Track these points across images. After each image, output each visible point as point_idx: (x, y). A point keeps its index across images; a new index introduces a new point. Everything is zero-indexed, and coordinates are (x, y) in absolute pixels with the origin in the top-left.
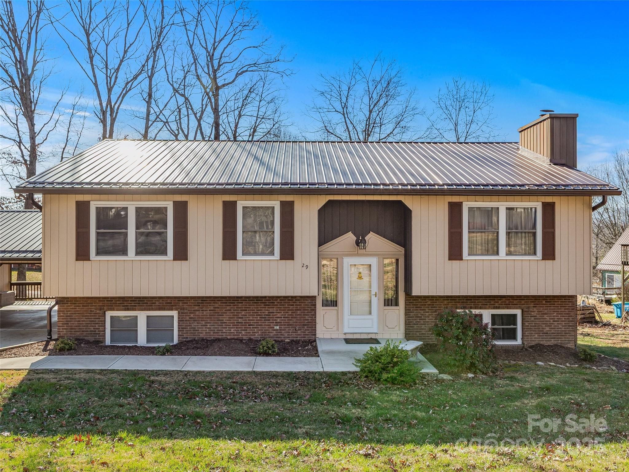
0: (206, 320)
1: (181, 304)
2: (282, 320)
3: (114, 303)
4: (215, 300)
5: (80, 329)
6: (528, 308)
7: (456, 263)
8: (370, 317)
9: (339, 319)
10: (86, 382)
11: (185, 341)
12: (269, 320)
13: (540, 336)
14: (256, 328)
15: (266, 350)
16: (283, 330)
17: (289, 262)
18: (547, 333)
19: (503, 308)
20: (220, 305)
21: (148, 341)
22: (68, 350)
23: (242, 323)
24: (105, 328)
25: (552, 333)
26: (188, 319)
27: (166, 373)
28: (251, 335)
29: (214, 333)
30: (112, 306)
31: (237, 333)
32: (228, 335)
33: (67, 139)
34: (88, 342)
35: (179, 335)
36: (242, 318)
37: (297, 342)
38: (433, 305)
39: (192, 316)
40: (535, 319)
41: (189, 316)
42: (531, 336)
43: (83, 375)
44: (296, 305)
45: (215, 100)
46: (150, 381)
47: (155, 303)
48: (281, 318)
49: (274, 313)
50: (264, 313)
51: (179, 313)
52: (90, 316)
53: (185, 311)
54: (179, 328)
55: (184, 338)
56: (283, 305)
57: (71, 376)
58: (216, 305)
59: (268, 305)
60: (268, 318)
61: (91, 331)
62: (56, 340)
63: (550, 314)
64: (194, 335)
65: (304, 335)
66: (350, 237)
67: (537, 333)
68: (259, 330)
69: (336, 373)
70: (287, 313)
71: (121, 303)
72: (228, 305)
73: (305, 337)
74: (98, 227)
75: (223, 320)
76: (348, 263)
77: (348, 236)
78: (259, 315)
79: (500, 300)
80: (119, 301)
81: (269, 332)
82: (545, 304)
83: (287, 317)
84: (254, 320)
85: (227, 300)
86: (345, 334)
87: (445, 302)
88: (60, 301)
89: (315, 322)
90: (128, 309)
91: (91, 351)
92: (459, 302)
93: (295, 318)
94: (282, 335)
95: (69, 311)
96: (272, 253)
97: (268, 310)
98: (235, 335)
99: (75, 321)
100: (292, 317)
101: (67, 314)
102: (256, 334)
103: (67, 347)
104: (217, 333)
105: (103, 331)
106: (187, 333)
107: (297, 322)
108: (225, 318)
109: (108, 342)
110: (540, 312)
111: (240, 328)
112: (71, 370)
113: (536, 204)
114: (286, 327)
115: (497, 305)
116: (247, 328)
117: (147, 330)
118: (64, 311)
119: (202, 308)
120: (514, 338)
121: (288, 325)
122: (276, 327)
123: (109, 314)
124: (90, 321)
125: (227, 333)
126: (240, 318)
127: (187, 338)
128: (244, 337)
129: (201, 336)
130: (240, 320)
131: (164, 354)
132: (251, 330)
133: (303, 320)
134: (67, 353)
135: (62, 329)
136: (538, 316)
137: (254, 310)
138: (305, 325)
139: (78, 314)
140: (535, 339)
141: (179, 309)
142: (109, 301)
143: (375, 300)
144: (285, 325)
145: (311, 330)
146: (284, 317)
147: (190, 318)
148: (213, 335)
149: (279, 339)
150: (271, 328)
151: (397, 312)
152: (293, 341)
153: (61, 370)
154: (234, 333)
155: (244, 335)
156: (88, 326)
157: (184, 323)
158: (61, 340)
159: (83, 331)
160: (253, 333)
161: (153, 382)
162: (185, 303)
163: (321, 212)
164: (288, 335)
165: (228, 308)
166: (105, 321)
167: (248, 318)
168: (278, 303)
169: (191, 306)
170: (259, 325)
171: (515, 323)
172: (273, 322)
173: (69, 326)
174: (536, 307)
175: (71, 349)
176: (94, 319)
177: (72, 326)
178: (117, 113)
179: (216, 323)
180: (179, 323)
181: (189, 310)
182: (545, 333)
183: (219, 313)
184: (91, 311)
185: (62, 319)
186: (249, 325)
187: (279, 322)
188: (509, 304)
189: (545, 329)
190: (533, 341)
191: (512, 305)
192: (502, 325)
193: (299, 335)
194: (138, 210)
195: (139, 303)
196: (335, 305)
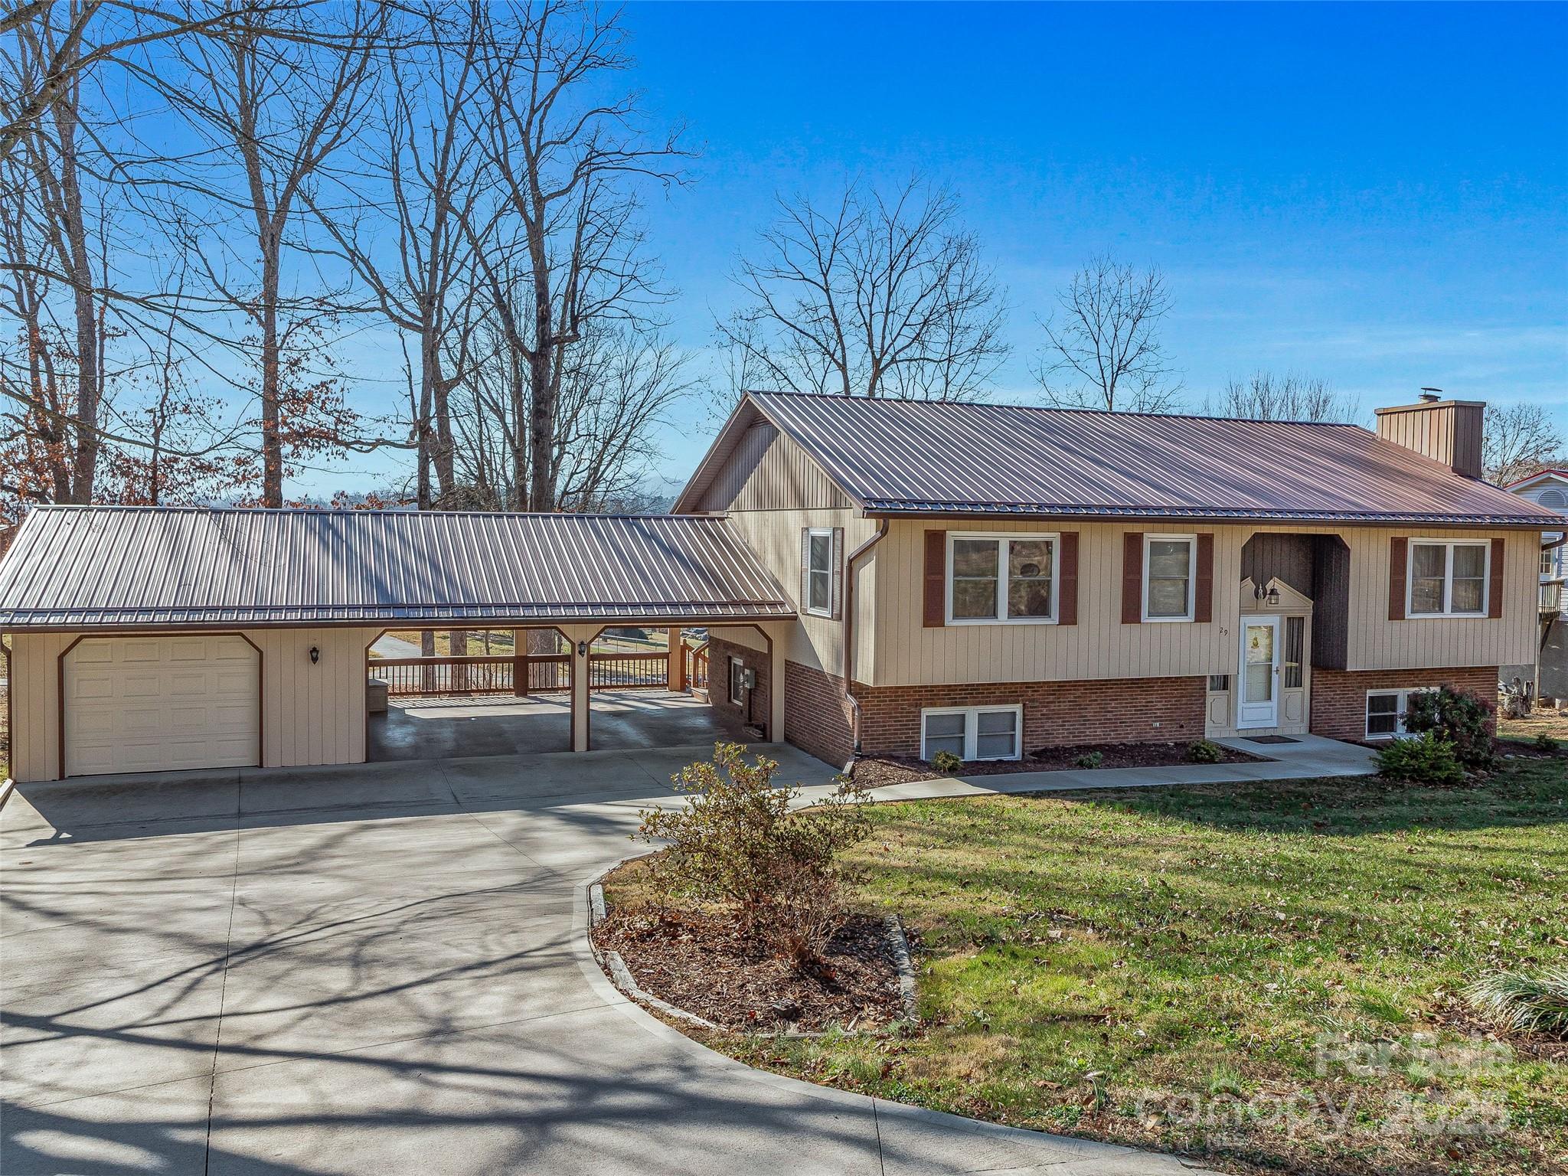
0: (1064, 718)
1: (1030, 693)
2: (1164, 713)
3: (936, 695)
4: (1075, 685)
5: (886, 738)
6: (1449, 684)
7: (1396, 624)
8: (1269, 703)
9: (1232, 709)
11: (1031, 753)
12: (1147, 714)
14: (1129, 726)
16: (1165, 728)
17: (1202, 625)
19: (1422, 686)
20: (1083, 693)
21: (979, 754)
23: (1111, 719)
24: (919, 736)
26: (1037, 716)
28: (1123, 738)
29: (1073, 737)
30: (933, 699)
31: (1104, 735)
32: (1092, 740)
35: (1022, 744)
36: (1112, 712)
39: (1045, 711)
41: (1039, 711)
44: (1181, 689)
47: (995, 693)
48: (1162, 709)
49: (1153, 702)
50: (1140, 703)
51: (1024, 708)
52: (902, 717)
53: (1037, 704)
54: (1023, 732)
55: (1030, 748)
56: (1165, 690)
58: (1078, 693)
59: (1145, 690)
60: (1146, 710)
61: (901, 742)
64: (1046, 742)
65: (1189, 734)
66: (1248, 585)
68: (1133, 730)
70: (1170, 701)
71: (947, 695)
72: (1092, 693)
73: (1191, 738)
74: (956, 573)
75: (1086, 716)
76: (1245, 624)
77: (1245, 584)
78: (1134, 707)
80: (943, 691)
81: (1146, 733)
83: (1169, 709)
84: (1127, 715)
85: (1093, 686)
86: (1238, 730)
88: (856, 693)
89: (1204, 715)
90: (955, 704)
93: (1180, 708)
94: (1163, 736)
95: (870, 710)
96: (1185, 613)
97: (1145, 699)
98: (1102, 739)
99: (877, 726)
100: (1175, 708)
101: (867, 714)
102: (1130, 736)
104: (1078, 736)
105: (918, 741)
107: (1182, 716)
108: (1089, 714)
111: (1108, 727)
114: (1168, 724)
116: (1118, 727)
117: (980, 737)
118: (862, 711)
119: (1059, 698)
121: (1170, 720)
122: (1155, 725)
123: (929, 712)
124: (901, 725)
125: (1091, 736)
126: (1109, 712)
127: (1034, 747)
128: (1114, 742)
129: (1056, 742)
130: (1109, 716)
132: (1123, 730)
133: (1191, 711)
137: (1129, 700)
138: (1192, 719)
139: (883, 714)
141: (1023, 701)
142: (928, 691)
143: (1275, 679)
144: (1166, 720)
145: (1199, 726)
146: (1165, 709)
147: (1040, 716)
148: (1072, 741)
149: (1160, 742)
150: (1149, 725)
151: (1300, 695)
152: (1176, 744)
154: (1100, 735)
155: (1113, 738)
156: (897, 734)
157: (1031, 723)
159: (889, 742)
160: (1125, 734)
162: (1036, 691)
163: (1245, 548)
164: (1170, 735)
165: (1094, 697)
166: (919, 723)
167: (1119, 711)
168: (1160, 688)
169: (1043, 695)
170: (1134, 722)
172: (1152, 717)
173: (869, 735)
174: (1458, 682)
176: (907, 721)
177: (873, 735)
179: (1077, 721)
180: (1023, 725)
181: (1039, 703)
183: (1081, 705)
184: (902, 707)
186: (1120, 723)
187: (1159, 717)
188: (1430, 680)
193: (1184, 735)
194: (1016, 545)
195: (970, 693)
196: (1225, 687)
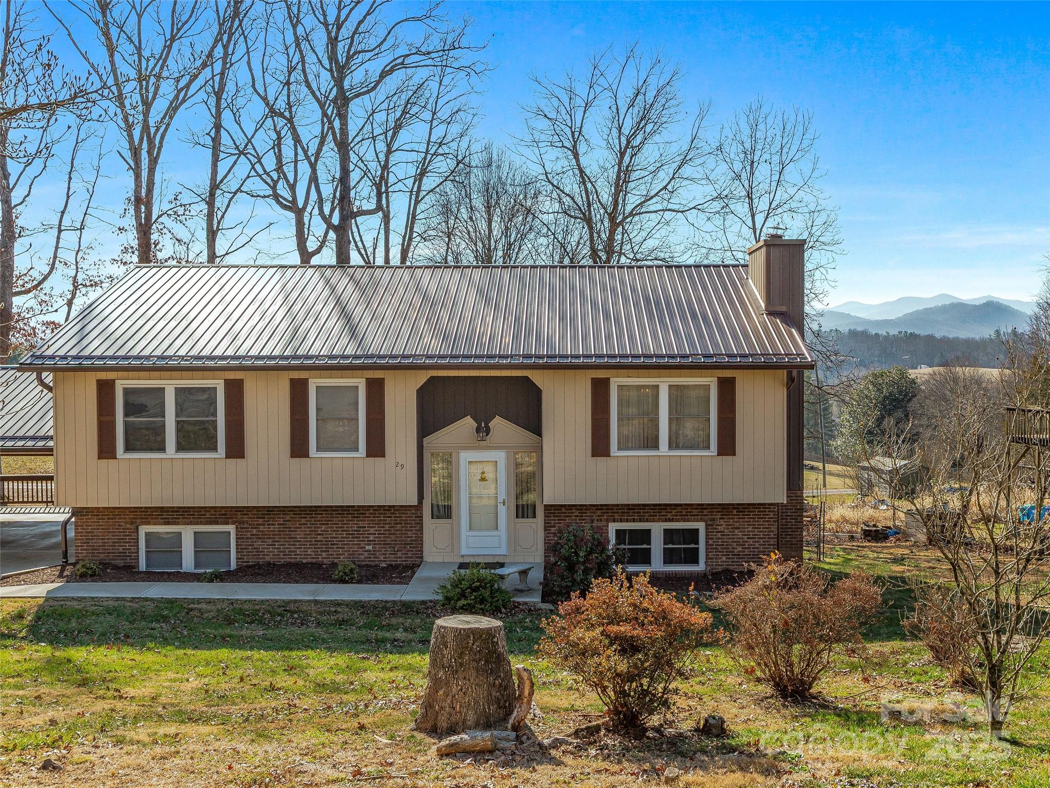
0: (273, 538)
1: (239, 516)
2: (377, 537)
3: (149, 515)
4: (285, 511)
5: (105, 549)
6: (714, 520)
7: (601, 460)
8: (495, 533)
9: (455, 536)
10: (115, 609)
11: (246, 566)
12: (359, 537)
13: (730, 558)
14: (341, 548)
15: (342, 576)
16: (378, 551)
17: (378, 460)
18: (739, 555)
19: (678, 521)
20: (292, 518)
21: (196, 567)
22: (91, 576)
23: (322, 541)
24: (138, 549)
25: (746, 555)
26: (249, 536)
27: (209, 601)
28: (334, 558)
29: (284, 555)
30: (147, 518)
31: (315, 555)
32: (304, 558)
33: (68, 194)
34: (115, 567)
35: (237, 558)
36: (323, 535)
37: (397, 566)
38: (582, 516)
39: (254, 531)
40: (722, 535)
41: (251, 531)
42: (716, 558)
43: (111, 603)
44: (395, 517)
45: (341, 124)
46: (188, 609)
47: (205, 515)
48: (375, 534)
49: (365, 527)
50: (351, 527)
51: (237, 528)
52: (119, 532)
53: (246, 526)
54: (237, 549)
55: (245, 562)
56: (378, 517)
57: (97, 603)
58: (288, 518)
59: (358, 517)
60: (358, 534)
61: (119, 553)
62: (74, 564)
63: (743, 528)
64: (257, 558)
65: (405, 558)
66: (468, 423)
67: (724, 555)
68: (345, 551)
69: (414, 602)
70: (383, 527)
71: (159, 515)
72: (302, 518)
73: (407, 561)
74: (126, 414)
75: (296, 538)
76: (466, 459)
77: (464, 423)
78: (345, 531)
79: (674, 509)
80: (155, 511)
81: (359, 554)
82: (736, 515)
83: (383, 534)
84: (338, 538)
85: (302, 511)
86: (462, 556)
87: (599, 512)
88: (76, 512)
89: (422, 540)
90: (168, 523)
91: (120, 578)
92: (618, 513)
93: (394, 534)
94: (376, 558)
95: (91, 526)
96: (356, 448)
97: (357, 524)
98: (313, 558)
99: (97, 539)
100: (389, 534)
101: (88, 529)
102: (342, 557)
103: (90, 572)
104: (288, 555)
105: (135, 553)
106: (249, 555)
107: (396, 541)
108: (299, 534)
109: (143, 566)
110: (729, 525)
111: (319, 548)
112: (97, 598)
113: (710, 381)
114: (382, 548)
115: (669, 516)
116: (329, 548)
117: (196, 552)
118: (83, 526)
119: (268, 521)
120: (695, 561)
121: (384, 544)
122: (367, 548)
123: (144, 530)
124: (118, 539)
125: (301, 555)
126: (319, 534)
127: (248, 562)
128: (325, 561)
129: (268, 559)
130: (319, 538)
131: (211, 581)
132: (335, 551)
133: (405, 537)
134: (90, 580)
135: (81, 550)
136: (726, 531)
137: (338, 524)
138: (408, 544)
139: (102, 529)
140: (722, 562)
141: (236, 522)
142: (143, 511)
143: (502, 511)
144: (380, 544)
145: (416, 551)
146: (378, 534)
147: (251, 535)
148: (283, 558)
149: (373, 563)
150: (361, 548)
151: (534, 526)
152: (391, 565)
153: (85, 598)
154: (311, 555)
155: (324, 558)
156: (115, 546)
157: (243, 542)
158: (81, 563)
159: (108, 553)
160: (337, 555)
161: (192, 610)
162: (244, 514)
163: (421, 392)
164: (384, 558)
165: (303, 521)
166: (138, 538)
167: (330, 534)
168: (371, 514)
169: (254, 518)
170: (346, 544)
171: (697, 542)
172: (364, 541)
173: (90, 546)
174: (723, 518)
175: (95, 575)
176: (123, 536)
177: (94, 546)
178: (160, 149)
179: (287, 541)
180: (237, 542)
181: (250, 525)
182: (736, 555)
183: (291, 528)
184: (119, 526)
185: (81, 536)
186: (331, 545)
187: (372, 541)
188: (687, 516)
189: (736, 549)
190: (720, 565)
191: (690, 515)
192: (684, 544)
193: (400, 558)
194: (179, 391)
195: (184, 515)
196: (449, 516)
